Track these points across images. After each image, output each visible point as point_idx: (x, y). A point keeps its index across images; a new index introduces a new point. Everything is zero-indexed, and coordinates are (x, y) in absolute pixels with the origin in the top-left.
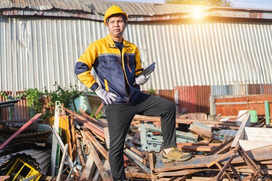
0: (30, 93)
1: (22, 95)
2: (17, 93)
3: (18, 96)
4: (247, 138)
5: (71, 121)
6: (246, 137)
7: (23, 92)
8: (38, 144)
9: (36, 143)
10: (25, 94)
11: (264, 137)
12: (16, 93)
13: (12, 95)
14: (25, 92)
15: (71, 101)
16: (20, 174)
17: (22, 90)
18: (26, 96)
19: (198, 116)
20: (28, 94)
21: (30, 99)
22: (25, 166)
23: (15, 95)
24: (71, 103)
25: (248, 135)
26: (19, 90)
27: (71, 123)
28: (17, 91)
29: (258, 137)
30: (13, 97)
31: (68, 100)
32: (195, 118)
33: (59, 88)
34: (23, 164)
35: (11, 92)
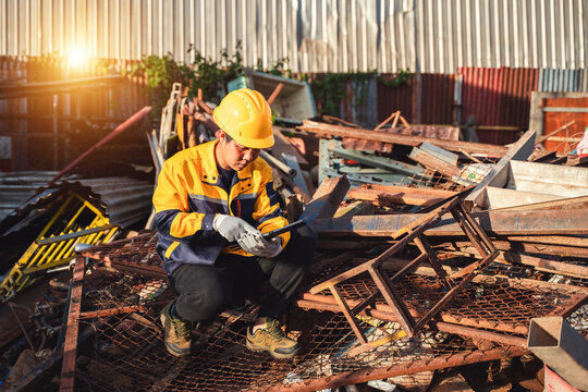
0: (153, 64)
1: (136, 67)
2: (127, 62)
3: (129, 69)
4: (514, 184)
5: (190, 126)
6: (511, 182)
7: (138, 62)
8: (138, 168)
9: (133, 165)
10: (143, 66)
11: (549, 185)
12: (124, 63)
13: (117, 67)
14: (144, 61)
15: (220, 85)
16: (76, 221)
17: (139, 58)
18: (144, 70)
19: (441, 131)
20: (149, 67)
21: (153, 76)
22: (86, 207)
23: (123, 67)
24: (220, 89)
25: (515, 177)
26: (133, 58)
27: (189, 130)
28: (128, 58)
29: (536, 182)
30: (118, 70)
31: (216, 84)
32: (434, 135)
33: (198, 57)
34: (83, 204)
35: (115, 61)
